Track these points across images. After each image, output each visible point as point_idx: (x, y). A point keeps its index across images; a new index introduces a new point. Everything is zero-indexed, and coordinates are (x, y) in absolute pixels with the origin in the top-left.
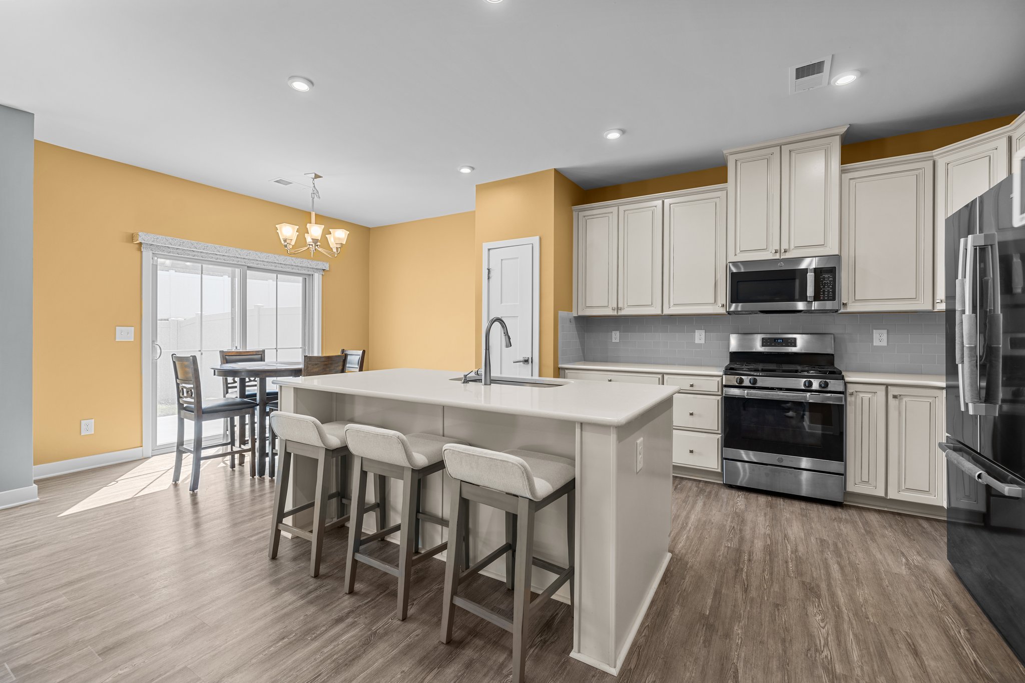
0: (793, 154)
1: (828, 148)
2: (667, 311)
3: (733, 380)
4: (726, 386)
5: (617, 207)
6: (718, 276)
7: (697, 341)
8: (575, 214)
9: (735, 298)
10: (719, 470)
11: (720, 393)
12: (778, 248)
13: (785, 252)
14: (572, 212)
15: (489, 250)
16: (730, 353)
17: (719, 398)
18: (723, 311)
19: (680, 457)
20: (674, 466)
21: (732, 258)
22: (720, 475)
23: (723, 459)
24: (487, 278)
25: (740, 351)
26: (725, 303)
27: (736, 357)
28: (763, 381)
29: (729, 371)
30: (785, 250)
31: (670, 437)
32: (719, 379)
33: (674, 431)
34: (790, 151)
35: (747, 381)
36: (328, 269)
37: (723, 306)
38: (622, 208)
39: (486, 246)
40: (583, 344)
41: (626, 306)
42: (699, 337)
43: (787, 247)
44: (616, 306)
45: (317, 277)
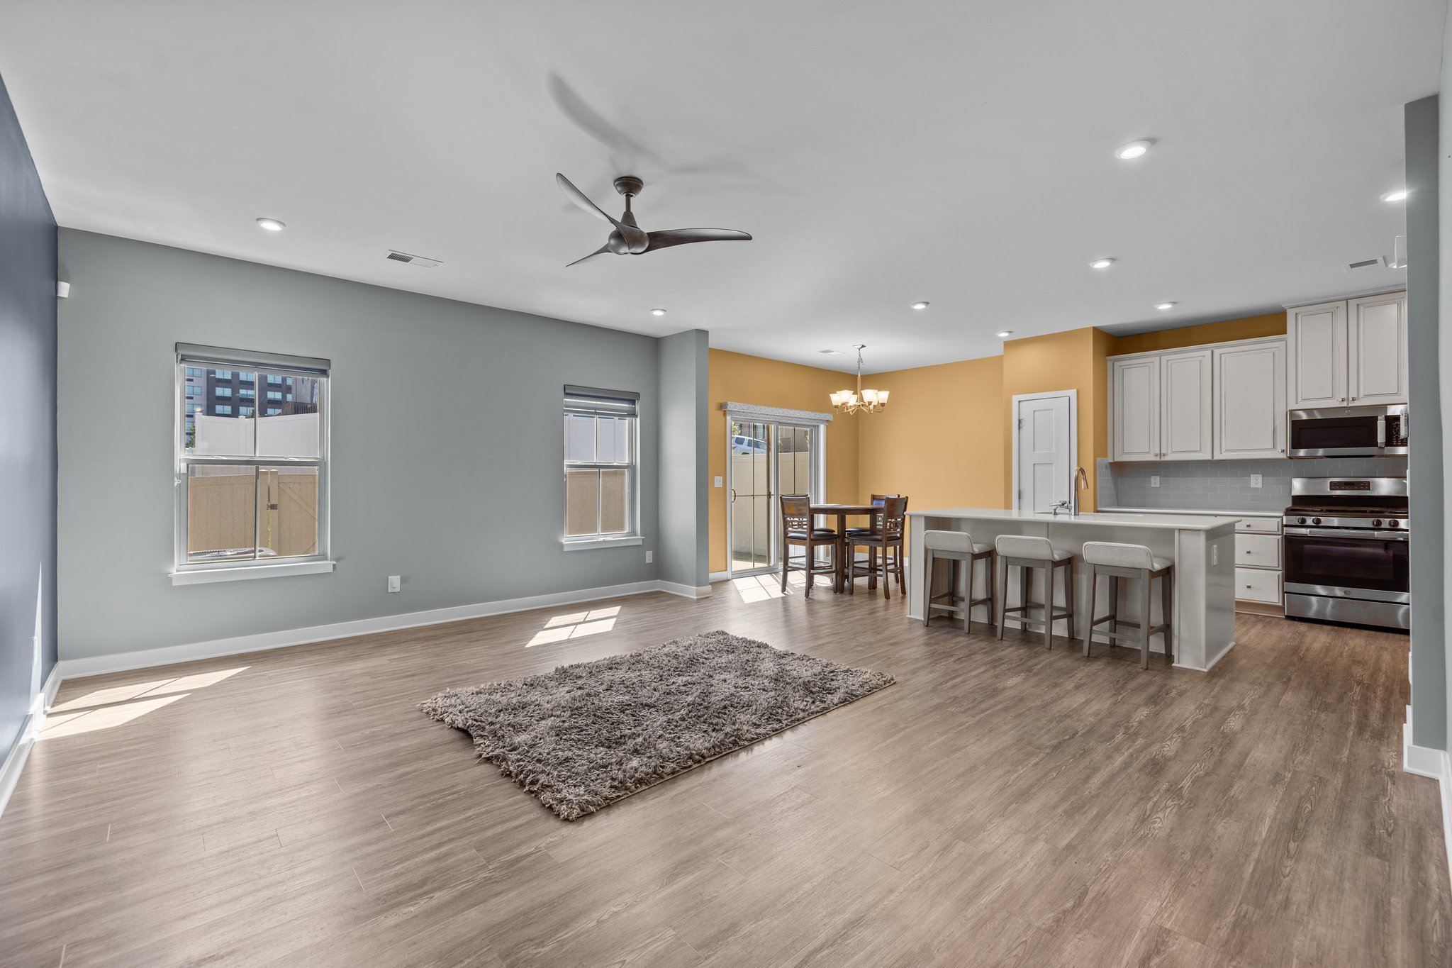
0: (1361, 308)
1: (1401, 302)
2: (1218, 457)
3: (1295, 520)
4: (1286, 526)
5: (1158, 358)
6: (1277, 423)
7: (1253, 485)
8: (1109, 364)
9: (1297, 442)
10: (1280, 604)
11: (1280, 533)
12: (1345, 396)
13: (1353, 400)
14: (1106, 361)
15: (1019, 402)
16: (1293, 496)
17: (1280, 536)
18: (1283, 456)
19: (1241, 594)
20: (1237, 602)
21: (1292, 406)
22: (1282, 608)
23: (1284, 593)
24: (1017, 428)
25: (1304, 494)
26: (1285, 449)
27: (1297, 500)
28: (1325, 521)
29: (1289, 512)
30: (1353, 398)
31: (1232, 574)
32: (1279, 520)
33: (1237, 570)
34: (1358, 305)
35: (1309, 521)
36: (832, 420)
37: (1283, 451)
38: (1164, 359)
39: (1015, 398)
40: (1116, 488)
41: (1170, 451)
42: (1256, 481)
43: (1355, 396)
44: (1158, 452)
45: (822, 428)
